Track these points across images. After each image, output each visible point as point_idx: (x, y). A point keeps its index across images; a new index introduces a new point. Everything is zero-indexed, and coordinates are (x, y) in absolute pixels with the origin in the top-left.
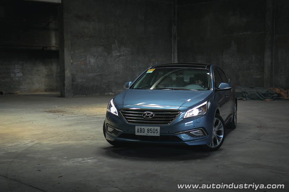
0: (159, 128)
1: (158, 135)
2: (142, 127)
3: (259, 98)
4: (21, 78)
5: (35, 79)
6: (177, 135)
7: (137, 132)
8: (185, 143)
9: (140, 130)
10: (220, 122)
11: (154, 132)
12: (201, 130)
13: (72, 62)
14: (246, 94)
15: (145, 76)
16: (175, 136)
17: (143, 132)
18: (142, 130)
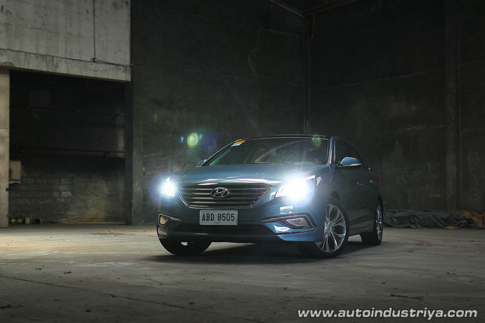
0: (236, 213)
1: (235, 223)
2: (210, 212)
3: (437, 224)
4: (69, 200)
5: (91, 201)
6: (264, 224)
7: (203, 220)
8: (279, 237)
9: (207, 217)
10: (339, 212)
11: (228, 219)
12: (305, 217)
13: (144, 170)
14: (416, 219)
15: (229, 150)
16: (261, 225)
17: (211, 220)
18: (210, 217)
